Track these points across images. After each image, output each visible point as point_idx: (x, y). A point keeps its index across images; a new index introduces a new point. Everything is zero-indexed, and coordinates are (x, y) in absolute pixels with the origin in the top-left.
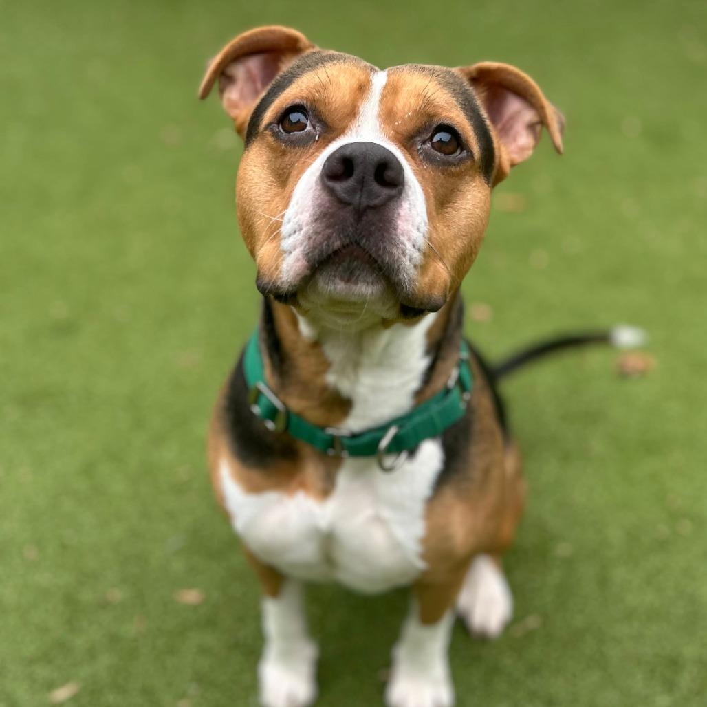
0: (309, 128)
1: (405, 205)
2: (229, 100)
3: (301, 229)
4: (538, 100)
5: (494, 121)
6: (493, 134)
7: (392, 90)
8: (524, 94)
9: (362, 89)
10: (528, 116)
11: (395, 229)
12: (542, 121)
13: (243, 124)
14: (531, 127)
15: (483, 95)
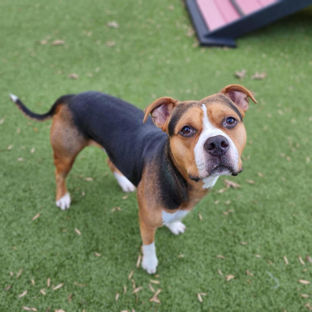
0: (191, 131)
1: (231, 149)
2: (158, 124)
3: (203, 164)
4: (245, 90)
5: (234, 101)
6: (235, 105)
7: (210, 112)
8: (240, 90)
9: (201, 114)
10: (244, 96)
11: (231, 157)
12: (248, 96)
13: (166, 129)
14: (246, 99)
15: (228, 95)
